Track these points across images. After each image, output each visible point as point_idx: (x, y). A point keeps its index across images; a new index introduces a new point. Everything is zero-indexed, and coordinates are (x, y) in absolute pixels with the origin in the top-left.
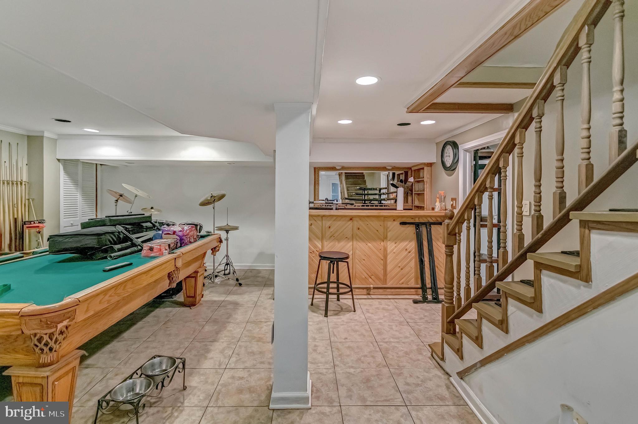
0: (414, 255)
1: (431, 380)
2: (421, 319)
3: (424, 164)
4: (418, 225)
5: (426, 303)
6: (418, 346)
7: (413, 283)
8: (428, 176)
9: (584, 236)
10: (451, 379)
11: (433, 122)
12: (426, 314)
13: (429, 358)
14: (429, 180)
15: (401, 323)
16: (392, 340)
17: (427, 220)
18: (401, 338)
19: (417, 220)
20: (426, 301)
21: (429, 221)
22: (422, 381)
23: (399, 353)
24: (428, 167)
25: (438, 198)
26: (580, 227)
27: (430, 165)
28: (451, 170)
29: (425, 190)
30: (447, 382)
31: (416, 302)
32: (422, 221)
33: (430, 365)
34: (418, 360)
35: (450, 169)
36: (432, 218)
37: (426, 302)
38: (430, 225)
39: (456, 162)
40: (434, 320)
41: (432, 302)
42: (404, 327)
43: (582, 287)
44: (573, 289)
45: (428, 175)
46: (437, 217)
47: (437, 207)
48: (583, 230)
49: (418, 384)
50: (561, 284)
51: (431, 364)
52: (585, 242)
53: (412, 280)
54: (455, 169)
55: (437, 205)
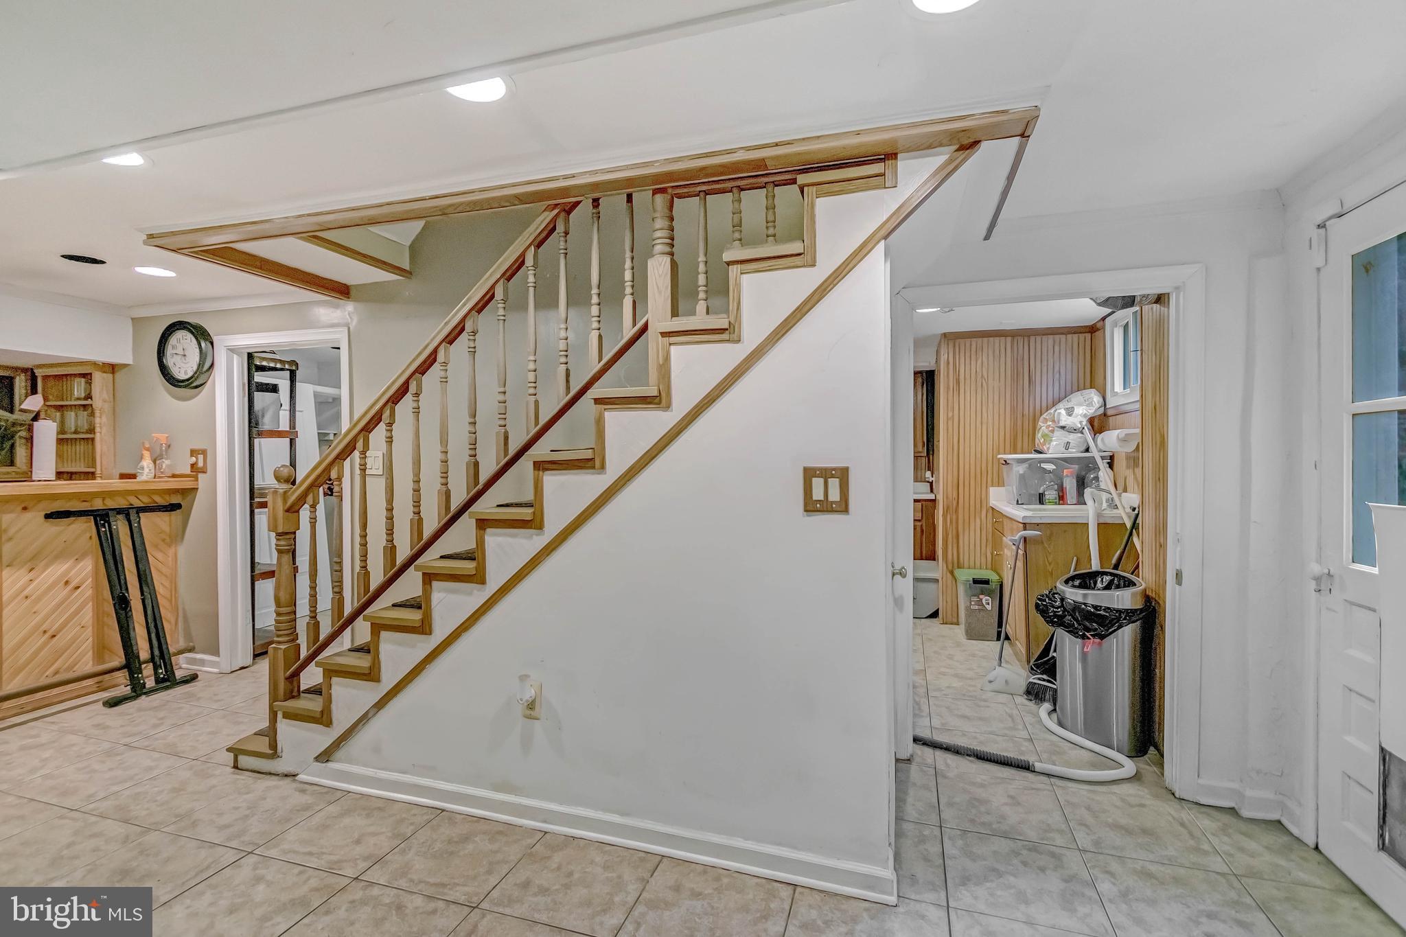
0: (90, 592)
1: (265, 799)
2: (155, 726)
3: (95, 364)
4: (101, 517)
5: (143, 697)
6: (191, 768)
7: (91, 663)
8: (105, 396)
9: (538, 480)
10: (302, 777)
11: (171, 274)
12: (161, 714)
13: (234, 773)
14: (107, 407)
15: (109, 753)
16: (115, 788)
17: (127, 503)
18: (137, 775)
19: (98, 504)
20: (144, 691)
21: (132, 505)
22: (249, 808)
23: (159, 798)
24: (105, 374)
25: (148, 449)
26: (534, 469)
27: (112, 368)
28: (193, 385)
29: (97, 430)
30: (294, 785)
31: (113, 703)
32: (111, 504)
33: (242, 782)
34: (214, 786)
35: (191, 383)
36: (139, 497)
37: (145, 693)
38: (138, 513)
39: (205, 368)
40: (189, 716)
41: (157, 690)
42: (124, 756)
43: (534, 536)
44: (524, 541)
45: (105, 392)
46: (154, 493)
47: (146, 470)
48: (536, 472)
49: (247, 816)
50: (510, 540)
51: (243, 779)
52: (539, 489)
53: (87, 656)
54: (203, 384)
55: (145, 466)
